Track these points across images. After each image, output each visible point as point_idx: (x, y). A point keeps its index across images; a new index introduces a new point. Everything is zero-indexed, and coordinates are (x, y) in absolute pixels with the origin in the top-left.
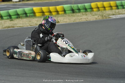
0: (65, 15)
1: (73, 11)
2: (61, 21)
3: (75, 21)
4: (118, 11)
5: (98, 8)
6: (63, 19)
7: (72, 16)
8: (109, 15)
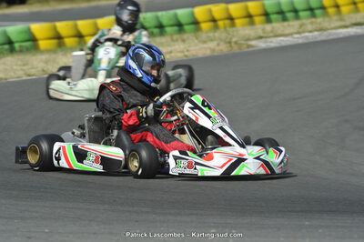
4: (273, 28)
5: (214, 20)
8: (249, 39)
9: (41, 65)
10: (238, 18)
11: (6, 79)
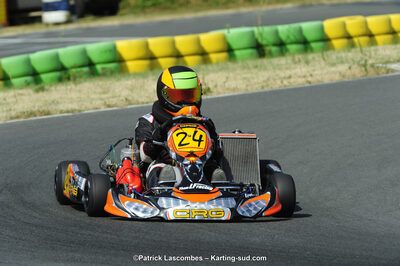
0: (230, 65)
1: (259, 49)
2: (216, 86)
3: (268, 85)
5: (349, 37)
6: (224, 79)
7: (256, 67)
8: (388, 62)
9: (125, 93)
10: (379, 34)
11: (80, 111)
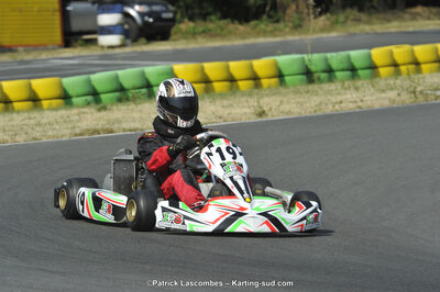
0: (282, 90)
1: (308, 75)
2: (270, 109)
3: (320, 110)
5: (395, 65)
6: (278, 103)
7: (308, 92)
8: (437, 89)
10: (425, 63)
